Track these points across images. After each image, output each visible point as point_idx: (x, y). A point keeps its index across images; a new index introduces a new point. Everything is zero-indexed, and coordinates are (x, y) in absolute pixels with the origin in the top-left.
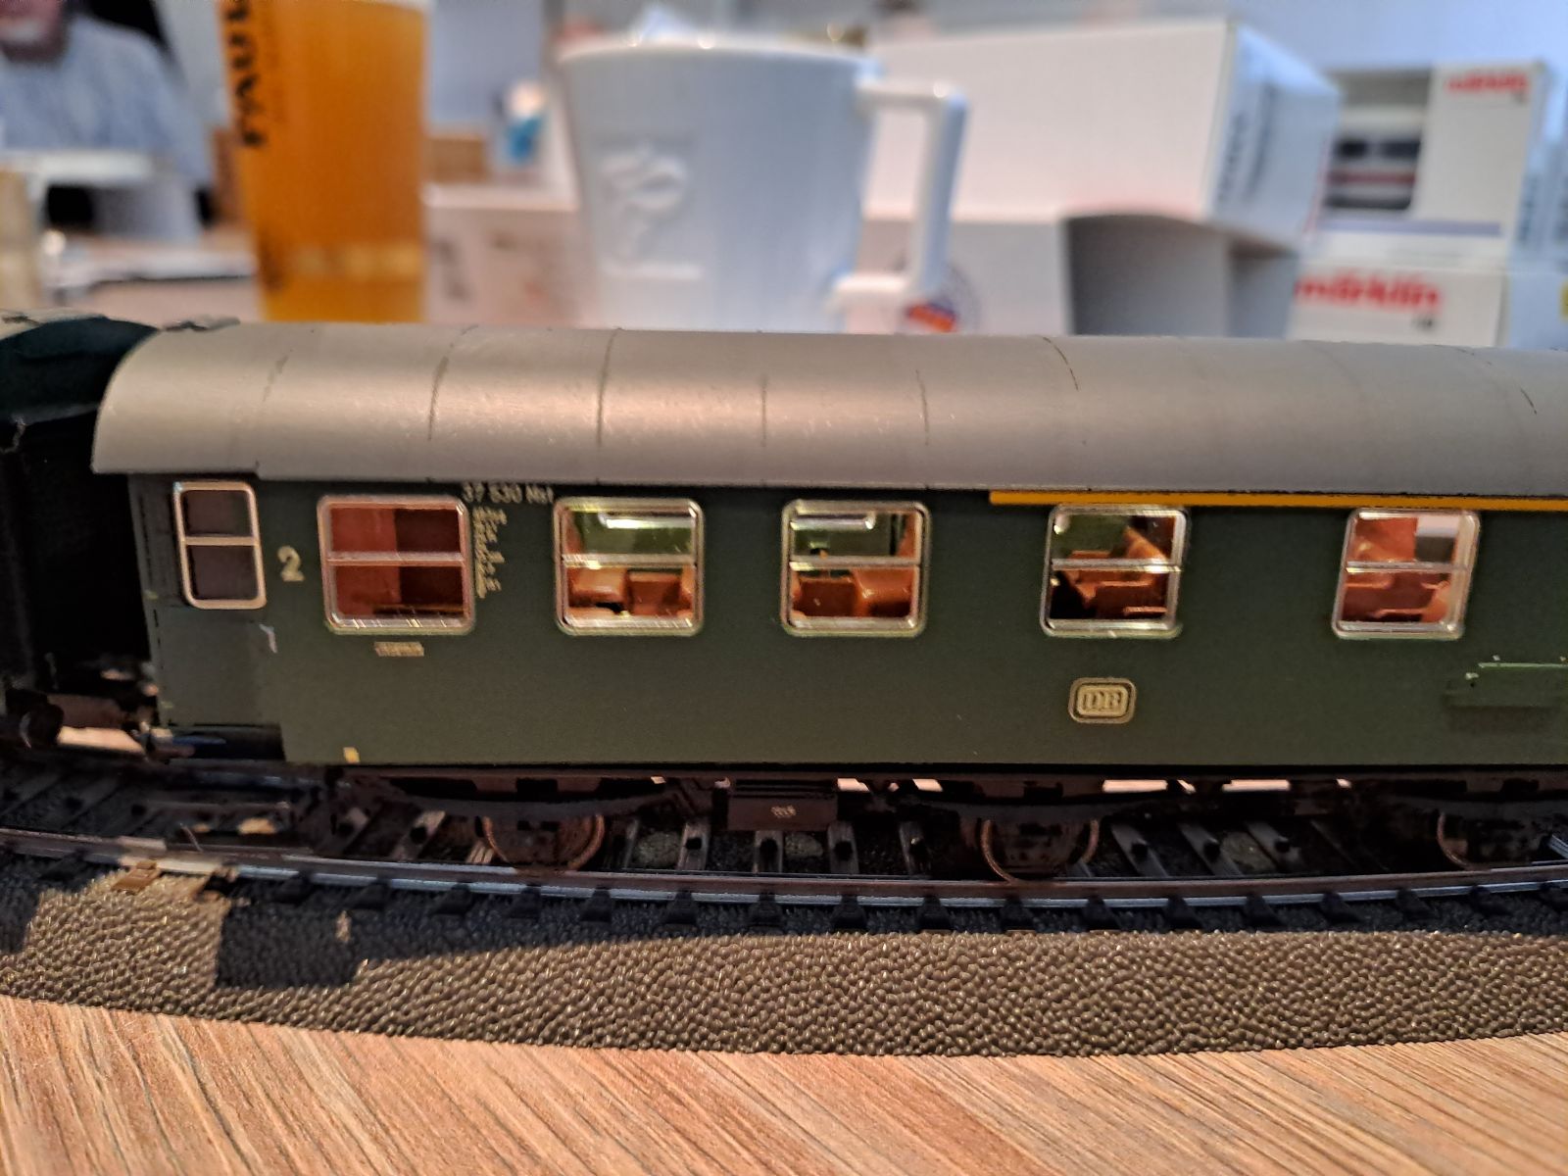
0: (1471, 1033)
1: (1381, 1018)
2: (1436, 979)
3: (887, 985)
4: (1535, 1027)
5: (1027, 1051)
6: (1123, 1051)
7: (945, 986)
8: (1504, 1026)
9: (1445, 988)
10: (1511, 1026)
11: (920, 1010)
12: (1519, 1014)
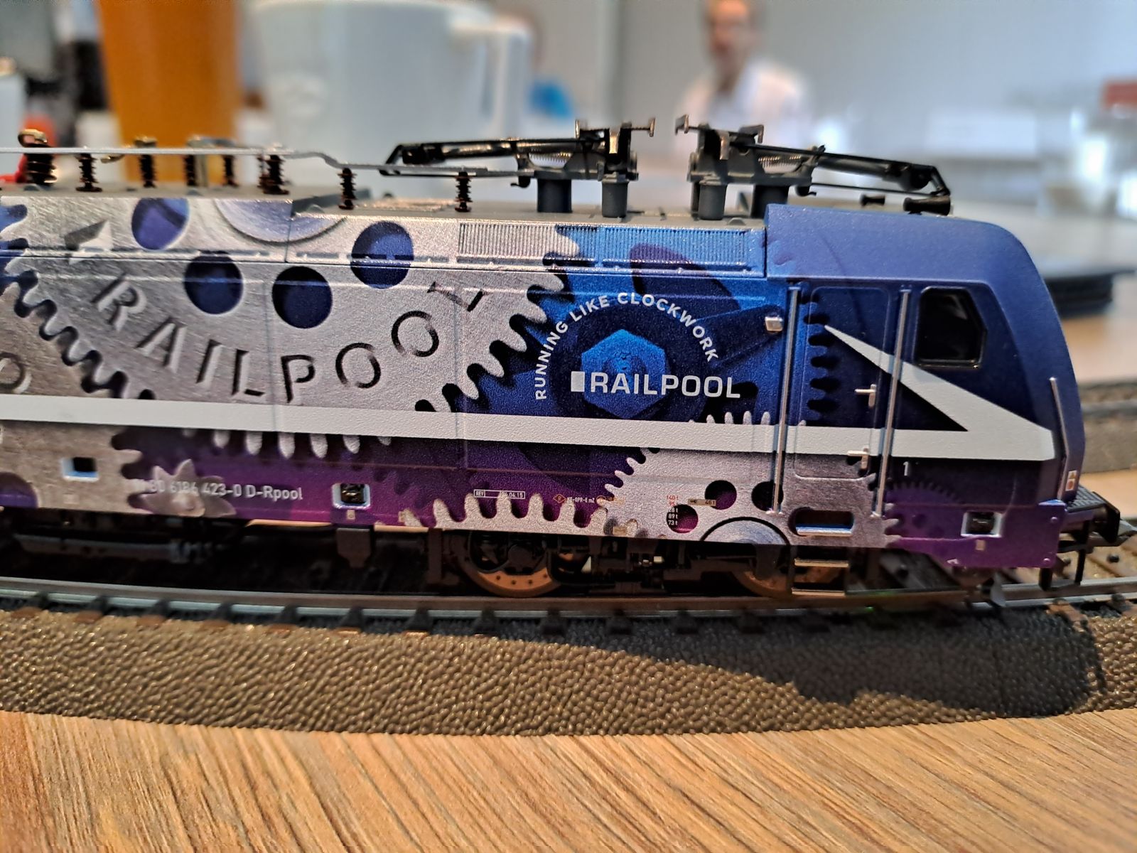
0: (498, 730)
1: (420, 714)
2: (477, 685)
3: (34, 658)
4: (557, 730)
5: (123, 716)
6: (199, 723)
7: (75, 662)
8: (528, 727)
9: (484, 692)
10: (536, 728)
11: (52, 679)
12: (545, 718)
